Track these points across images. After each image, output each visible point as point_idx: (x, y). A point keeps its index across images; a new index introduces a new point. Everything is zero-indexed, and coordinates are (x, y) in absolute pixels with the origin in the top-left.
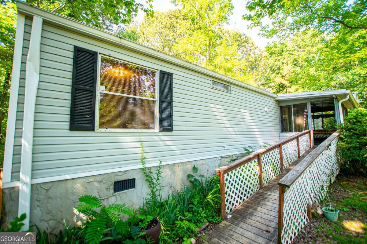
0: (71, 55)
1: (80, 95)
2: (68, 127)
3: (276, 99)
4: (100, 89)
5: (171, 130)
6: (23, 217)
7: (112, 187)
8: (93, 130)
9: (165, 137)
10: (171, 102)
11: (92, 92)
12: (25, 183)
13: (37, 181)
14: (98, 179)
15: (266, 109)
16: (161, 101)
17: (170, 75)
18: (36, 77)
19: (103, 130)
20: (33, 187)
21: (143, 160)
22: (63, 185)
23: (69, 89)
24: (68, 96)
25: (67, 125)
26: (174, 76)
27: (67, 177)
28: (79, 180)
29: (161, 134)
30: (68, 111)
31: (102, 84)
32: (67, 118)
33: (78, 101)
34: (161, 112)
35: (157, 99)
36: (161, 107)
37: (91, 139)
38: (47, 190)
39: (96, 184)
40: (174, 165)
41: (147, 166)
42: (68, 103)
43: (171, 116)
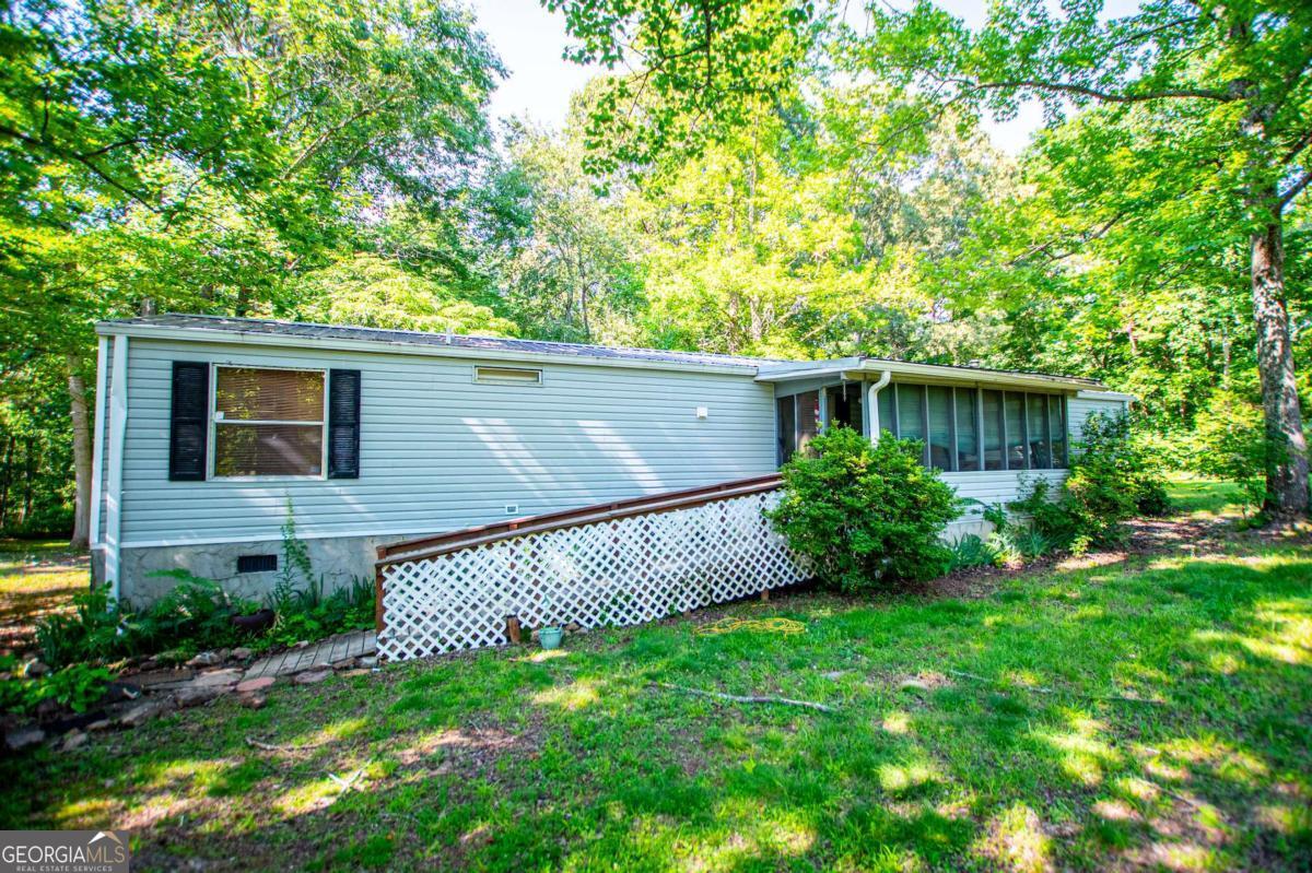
0: (169, 374)
1: (183, 430)
2: (167, 476)
3: (757, 378)
4: (216, 417)
5: (356, 476)
6: (110, 585)
7: (234, 564)
8: (202, 477)
9: (341, 488)
10: (355, 425)
11: (202, 422)
12: (111, 545)
13: (127, 545)
14: (211, 550)
15: (702, 411)
16: (333, 425)
17: (356, 374)
18: (124, 414)
19: (220, 479)
20: (122, 552)
21: (291, 527)
22: (161, 552)
23: (167, 423)
24: (166, 434)
25: (165, 473)
26: (364, 375)
27: (165, 543)
28: (183, 550)
29: (333, 482)
30: (166, 453)
31: (218, 409)
32: (165, 463)
33: (180, 440)
34: (332, 446)
35: (325, 423)
36: (332, 436)
37: (201, 493)
38: (141, 558)
39: (207, 556)
40: (361, 538)
41: (299, 536)
42: (166, 443)
43: (356, 449)
